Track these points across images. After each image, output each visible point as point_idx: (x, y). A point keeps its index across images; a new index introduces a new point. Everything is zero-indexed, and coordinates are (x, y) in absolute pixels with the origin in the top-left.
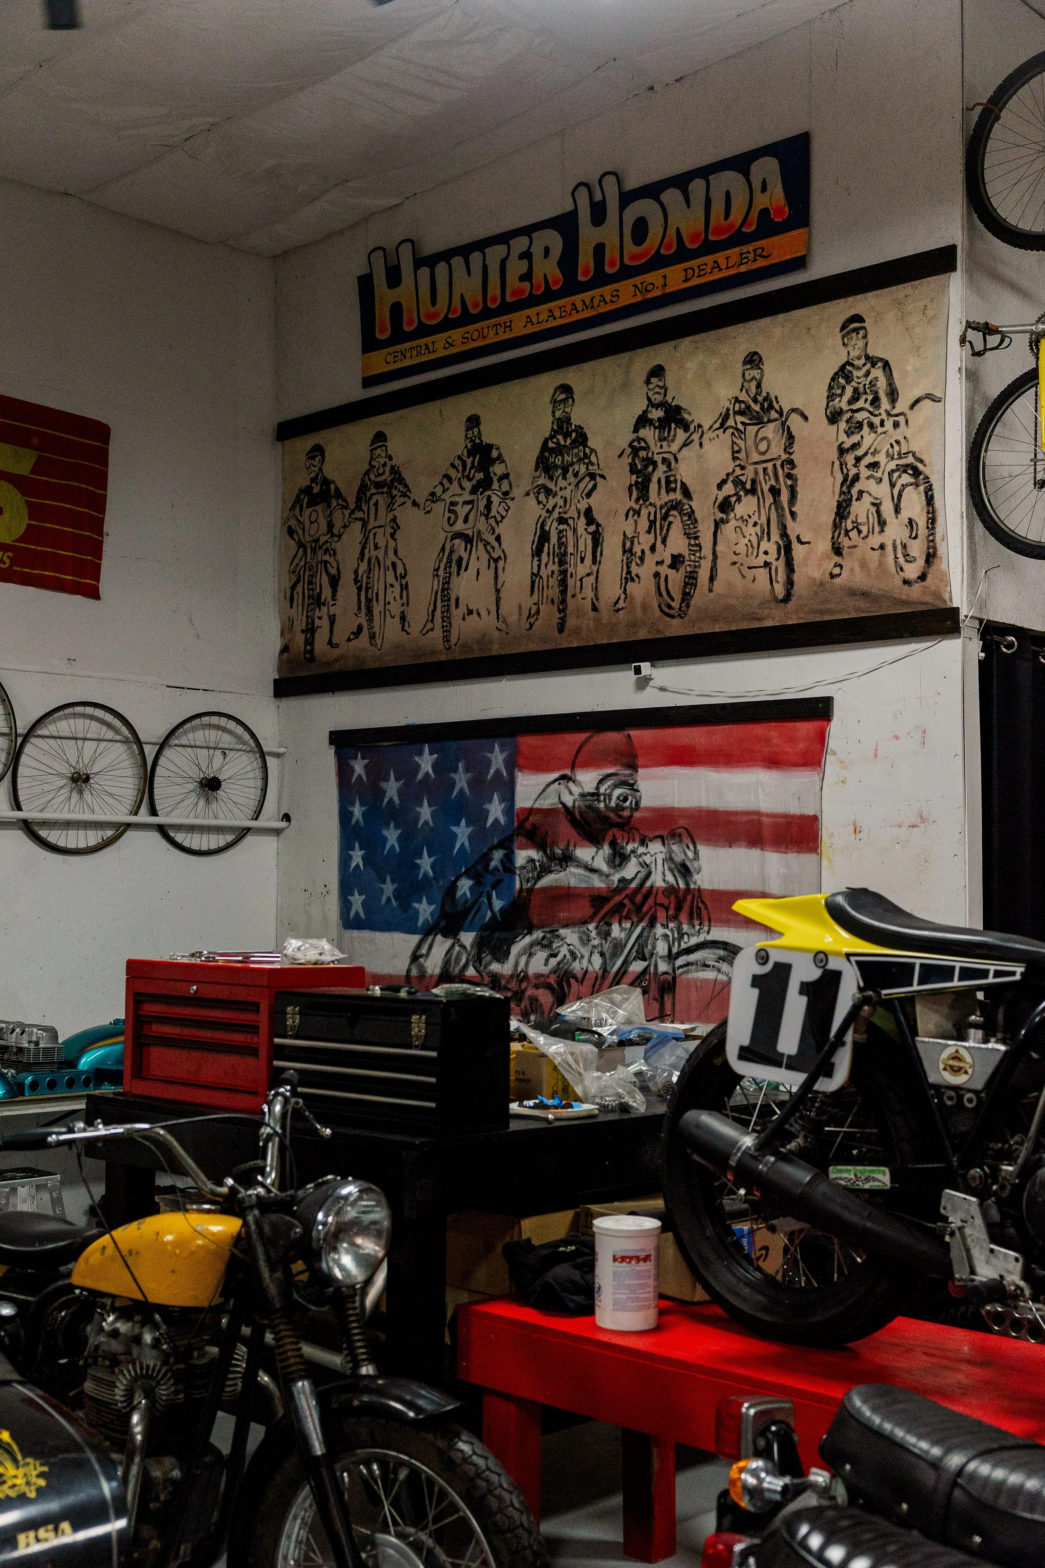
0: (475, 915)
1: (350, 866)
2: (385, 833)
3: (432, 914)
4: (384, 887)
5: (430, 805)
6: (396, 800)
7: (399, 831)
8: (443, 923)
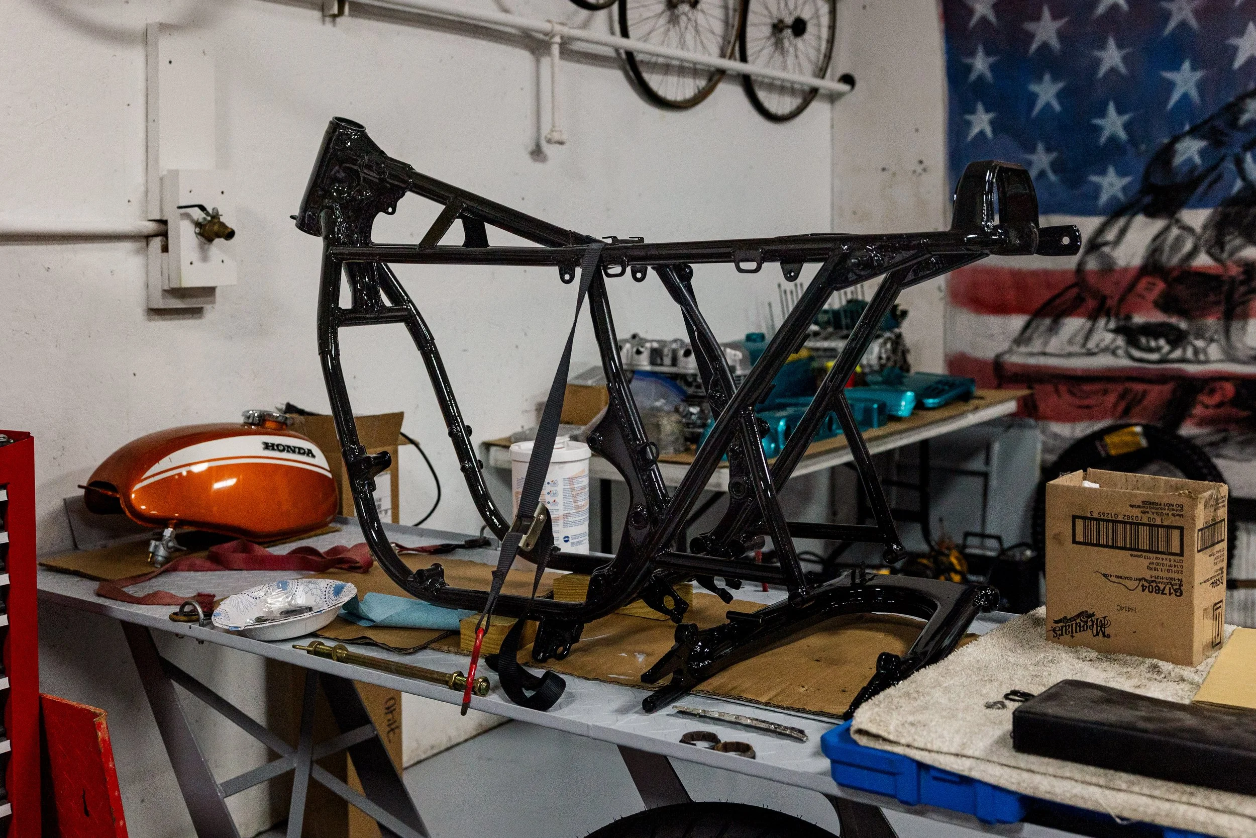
0: (1210, 186)
1: (967, 134)
2: (1034, 88)
3: (1124, 189)
4: (1034, 158)
5: (1120, 46)
6: (1055, 44)
7: (1060, 85)
8: (1147, 200)
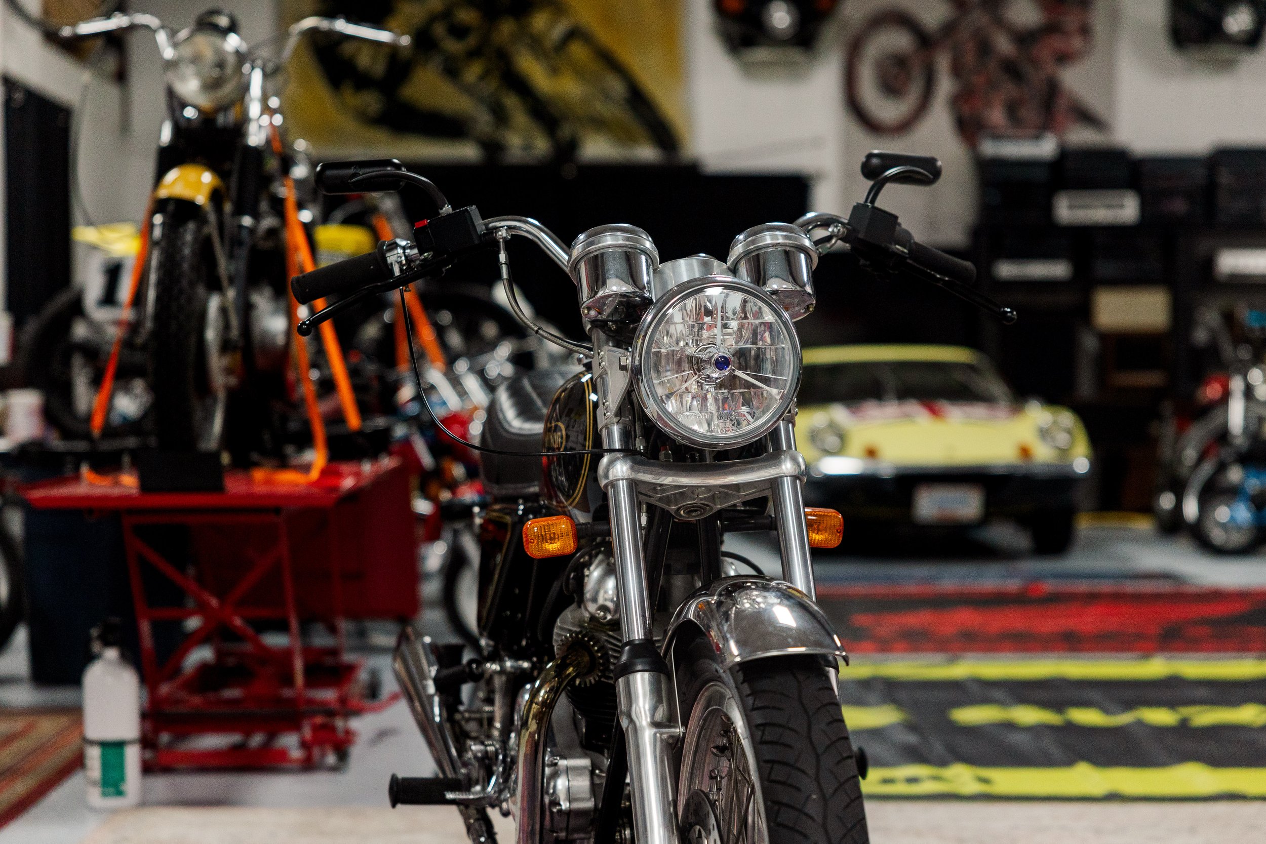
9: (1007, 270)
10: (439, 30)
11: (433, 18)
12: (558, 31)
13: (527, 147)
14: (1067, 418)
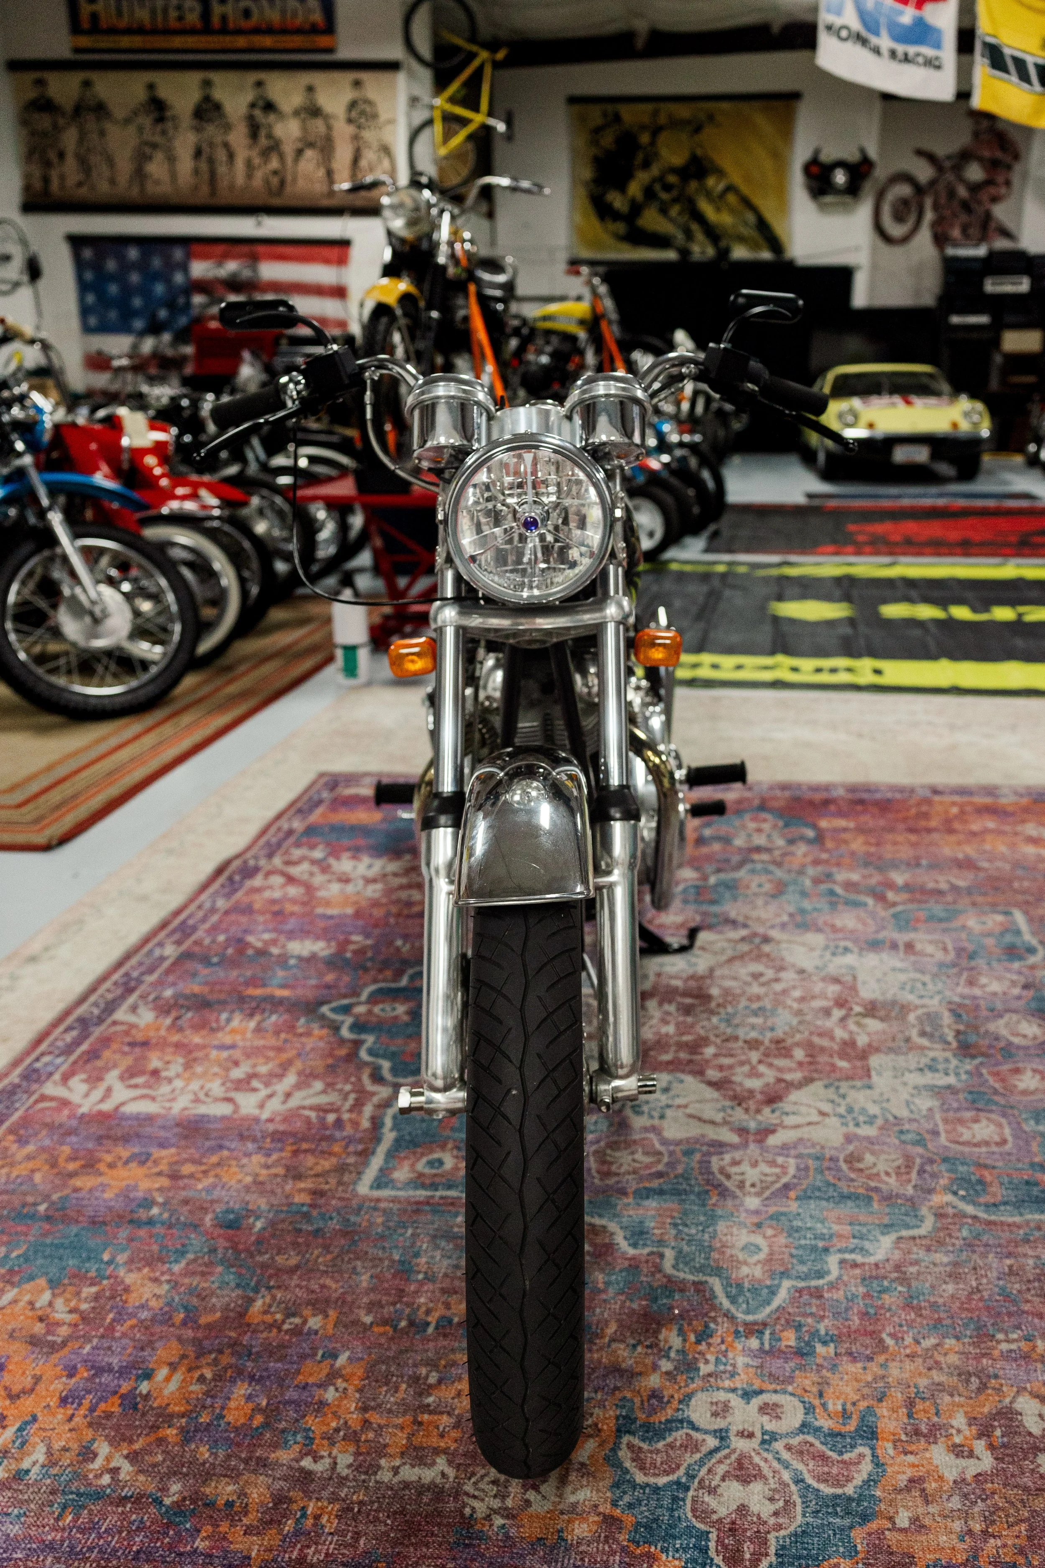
2: (109, 286)
3: (143, 325)
4: (110, 313)
5: (137, 274)
6: (115, 271)
7: (118, 286)
8: (150, 330)
9: (955, 319)
10: (657, 187)
11: (654, 180)
12: (721, 187)
13: (703, 253)
14: (979, 406)
